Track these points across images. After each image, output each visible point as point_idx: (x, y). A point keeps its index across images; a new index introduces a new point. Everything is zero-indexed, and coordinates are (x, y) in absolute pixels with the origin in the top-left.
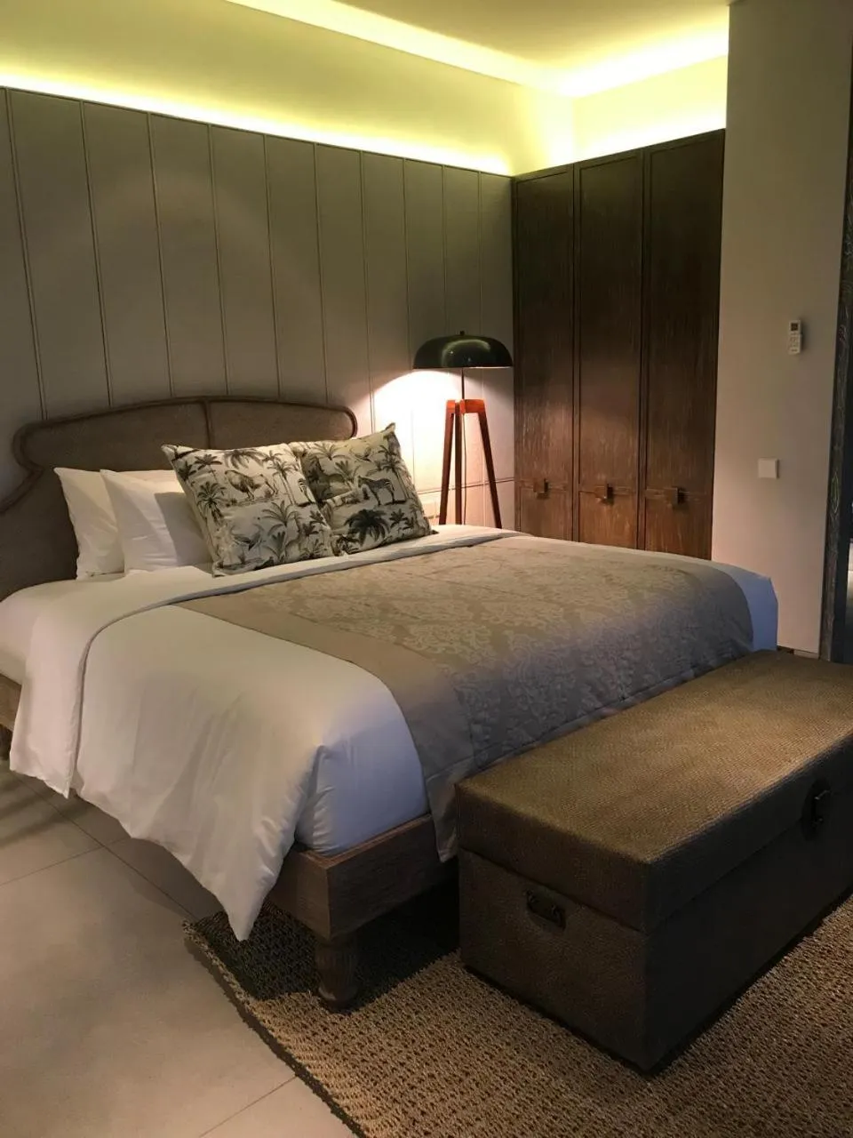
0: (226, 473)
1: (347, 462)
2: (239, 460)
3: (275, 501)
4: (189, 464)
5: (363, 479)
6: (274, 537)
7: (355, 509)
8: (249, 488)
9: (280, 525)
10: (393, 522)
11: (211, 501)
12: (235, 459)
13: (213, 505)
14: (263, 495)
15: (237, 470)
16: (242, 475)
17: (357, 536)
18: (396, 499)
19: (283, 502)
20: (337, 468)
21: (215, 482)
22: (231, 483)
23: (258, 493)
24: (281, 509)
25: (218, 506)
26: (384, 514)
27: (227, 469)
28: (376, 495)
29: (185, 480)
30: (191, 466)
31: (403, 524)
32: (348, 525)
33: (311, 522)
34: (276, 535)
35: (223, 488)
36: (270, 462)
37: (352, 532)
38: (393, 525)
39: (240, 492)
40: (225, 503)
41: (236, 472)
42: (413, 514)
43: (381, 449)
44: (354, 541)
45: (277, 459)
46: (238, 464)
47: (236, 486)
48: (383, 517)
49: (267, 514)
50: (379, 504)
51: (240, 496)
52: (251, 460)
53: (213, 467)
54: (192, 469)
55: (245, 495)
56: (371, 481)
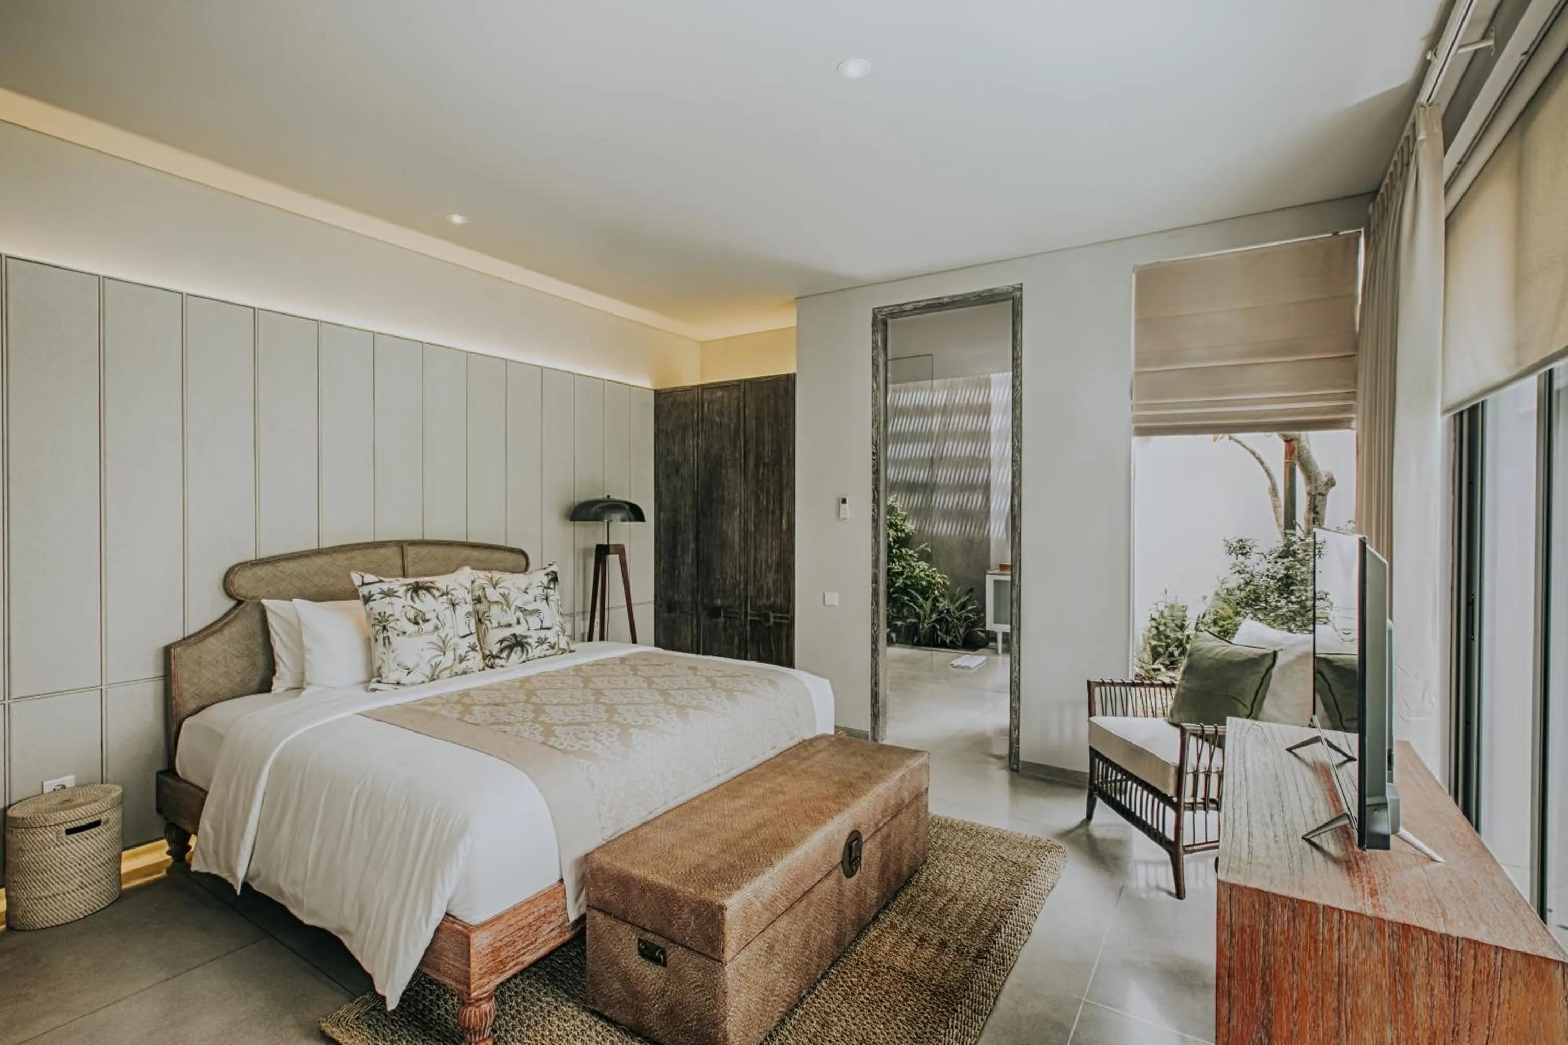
0: (404, 607)
1: (508, 594)
2: (418, 596)
3: (441, 635)
4: (372, 593)
5: (520, 608)
6: (431, 665)
7: (507, 632)
8: (421, 622)
9: (439, 655)
10: (537, 644)
11: (384, 628)
12: (414, 595)
13: (385, 632)
14: (432, 628)
15: (414, 605)
16: (416, 609)
17: (504, 655)
18: (544, 626)
19: (447, 635)
20: (501, 597)
21: (392, 613)
22: (406, 617)
23: (428, 627)
24: (444, 642)
25: (389, 634)
26: (530, 637)
27: (406, 604)
28: (527, 622)
29: (365, 604)
30: (373, 595)
31: (545, 646)
32: (499, 644)
33: (467, 652)
34: (433, 664)
35: (398, 620)
36: (445, 597)
37: (501, 651)
38: (537, 647)
39: (412, 625)
40: (396, 633)
41: (413, 607)
42: (556, 639)
43: (540, 584)
44: (501, 658)
45: (452, 595)
46: (416, 599)
47: (409, 620)
48: (529, 640)
49: (431, 646)
50: (529, 629)
51: (411, 628)
52: (428, 595)
53: (393, 599)
54: (374, 598)
55: (416, 628)
56: (526, 610)
